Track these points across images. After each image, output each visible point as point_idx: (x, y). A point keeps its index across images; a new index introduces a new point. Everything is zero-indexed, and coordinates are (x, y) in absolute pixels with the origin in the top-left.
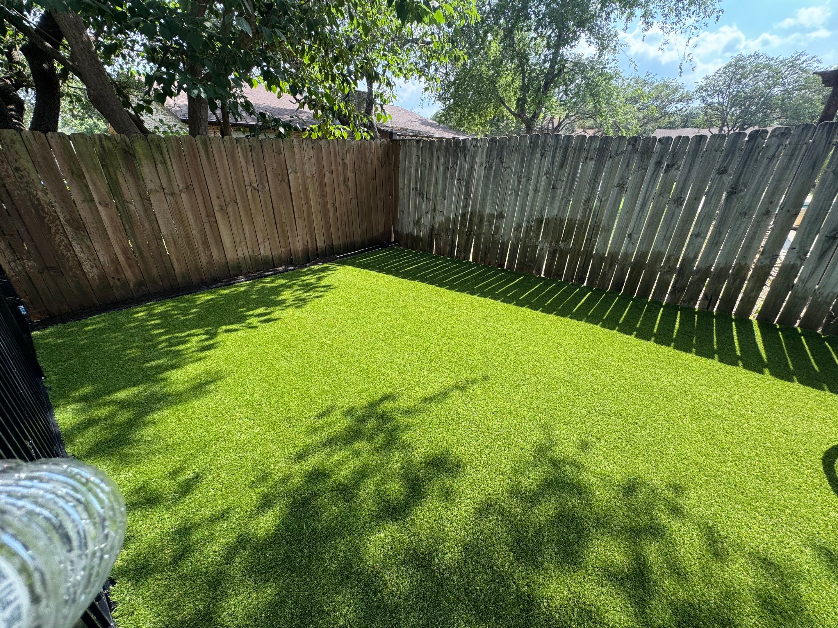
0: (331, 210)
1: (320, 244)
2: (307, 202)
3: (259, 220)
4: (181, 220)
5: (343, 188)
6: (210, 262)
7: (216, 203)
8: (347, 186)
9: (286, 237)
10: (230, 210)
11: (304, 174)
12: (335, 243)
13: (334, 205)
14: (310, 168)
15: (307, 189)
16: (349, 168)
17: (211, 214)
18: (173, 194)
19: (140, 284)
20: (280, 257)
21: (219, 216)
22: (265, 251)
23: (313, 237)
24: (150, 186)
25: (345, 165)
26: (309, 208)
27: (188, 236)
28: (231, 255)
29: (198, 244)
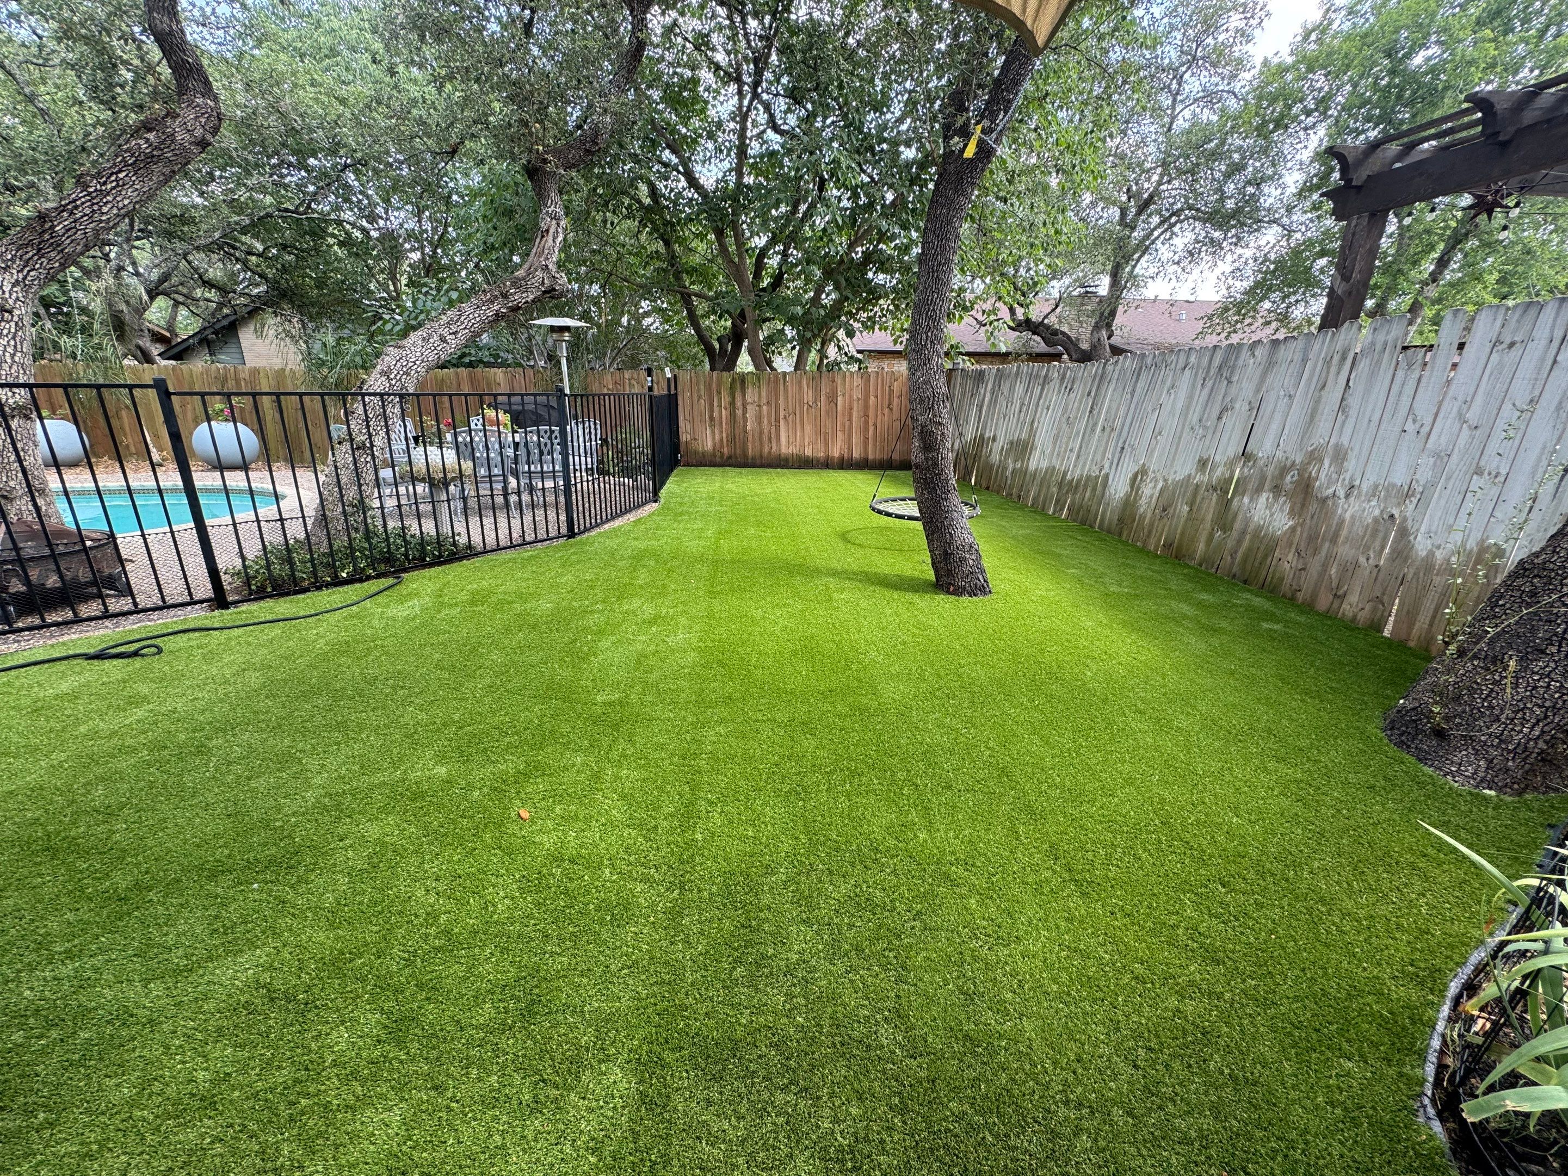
0: (871, 429)
1: (856, 455)
2: (850, 420)
3: (808, 428)
4: (760, 422)
5: (886, 411)
6: (770, 453)
7: (782, 413)
8: (891, 409)
9: (827, 445)
10: (790, 419)
11: (851, 396)
12: (870, 457)
13: (875, 425)
14: (857, 394)
15: (851, 409)
16: (896, 393)
17: (777, 421)
18: (759, 406)
19: (730, 457)
20: (818, 460)
21: (782, 422)
22: (808, 452)
23: (850, 449)
24: (749, 400)
25: (891, 391)
26: (851, 424)
27: (761, 433)
28: (784, 450)
29: (765, 438)
